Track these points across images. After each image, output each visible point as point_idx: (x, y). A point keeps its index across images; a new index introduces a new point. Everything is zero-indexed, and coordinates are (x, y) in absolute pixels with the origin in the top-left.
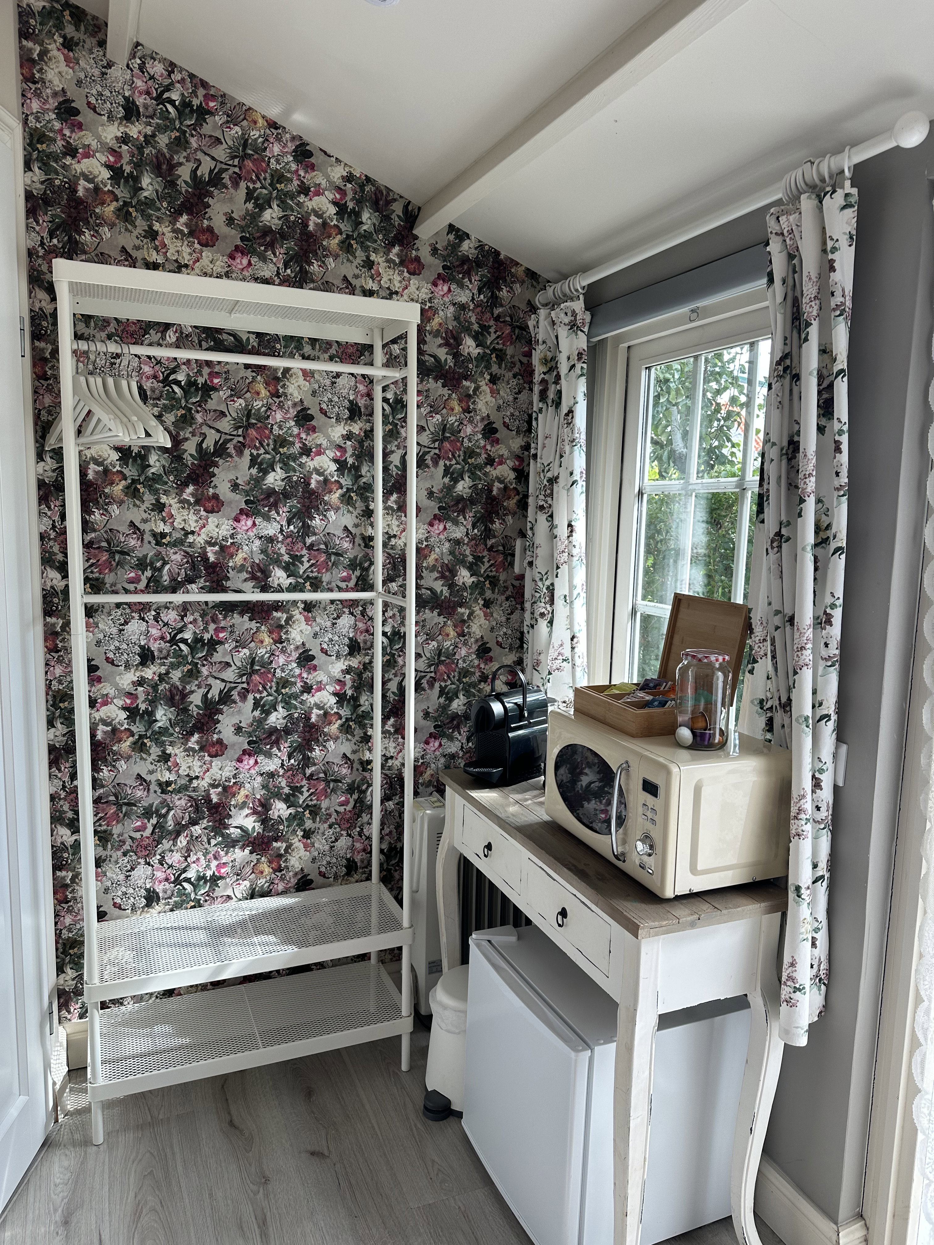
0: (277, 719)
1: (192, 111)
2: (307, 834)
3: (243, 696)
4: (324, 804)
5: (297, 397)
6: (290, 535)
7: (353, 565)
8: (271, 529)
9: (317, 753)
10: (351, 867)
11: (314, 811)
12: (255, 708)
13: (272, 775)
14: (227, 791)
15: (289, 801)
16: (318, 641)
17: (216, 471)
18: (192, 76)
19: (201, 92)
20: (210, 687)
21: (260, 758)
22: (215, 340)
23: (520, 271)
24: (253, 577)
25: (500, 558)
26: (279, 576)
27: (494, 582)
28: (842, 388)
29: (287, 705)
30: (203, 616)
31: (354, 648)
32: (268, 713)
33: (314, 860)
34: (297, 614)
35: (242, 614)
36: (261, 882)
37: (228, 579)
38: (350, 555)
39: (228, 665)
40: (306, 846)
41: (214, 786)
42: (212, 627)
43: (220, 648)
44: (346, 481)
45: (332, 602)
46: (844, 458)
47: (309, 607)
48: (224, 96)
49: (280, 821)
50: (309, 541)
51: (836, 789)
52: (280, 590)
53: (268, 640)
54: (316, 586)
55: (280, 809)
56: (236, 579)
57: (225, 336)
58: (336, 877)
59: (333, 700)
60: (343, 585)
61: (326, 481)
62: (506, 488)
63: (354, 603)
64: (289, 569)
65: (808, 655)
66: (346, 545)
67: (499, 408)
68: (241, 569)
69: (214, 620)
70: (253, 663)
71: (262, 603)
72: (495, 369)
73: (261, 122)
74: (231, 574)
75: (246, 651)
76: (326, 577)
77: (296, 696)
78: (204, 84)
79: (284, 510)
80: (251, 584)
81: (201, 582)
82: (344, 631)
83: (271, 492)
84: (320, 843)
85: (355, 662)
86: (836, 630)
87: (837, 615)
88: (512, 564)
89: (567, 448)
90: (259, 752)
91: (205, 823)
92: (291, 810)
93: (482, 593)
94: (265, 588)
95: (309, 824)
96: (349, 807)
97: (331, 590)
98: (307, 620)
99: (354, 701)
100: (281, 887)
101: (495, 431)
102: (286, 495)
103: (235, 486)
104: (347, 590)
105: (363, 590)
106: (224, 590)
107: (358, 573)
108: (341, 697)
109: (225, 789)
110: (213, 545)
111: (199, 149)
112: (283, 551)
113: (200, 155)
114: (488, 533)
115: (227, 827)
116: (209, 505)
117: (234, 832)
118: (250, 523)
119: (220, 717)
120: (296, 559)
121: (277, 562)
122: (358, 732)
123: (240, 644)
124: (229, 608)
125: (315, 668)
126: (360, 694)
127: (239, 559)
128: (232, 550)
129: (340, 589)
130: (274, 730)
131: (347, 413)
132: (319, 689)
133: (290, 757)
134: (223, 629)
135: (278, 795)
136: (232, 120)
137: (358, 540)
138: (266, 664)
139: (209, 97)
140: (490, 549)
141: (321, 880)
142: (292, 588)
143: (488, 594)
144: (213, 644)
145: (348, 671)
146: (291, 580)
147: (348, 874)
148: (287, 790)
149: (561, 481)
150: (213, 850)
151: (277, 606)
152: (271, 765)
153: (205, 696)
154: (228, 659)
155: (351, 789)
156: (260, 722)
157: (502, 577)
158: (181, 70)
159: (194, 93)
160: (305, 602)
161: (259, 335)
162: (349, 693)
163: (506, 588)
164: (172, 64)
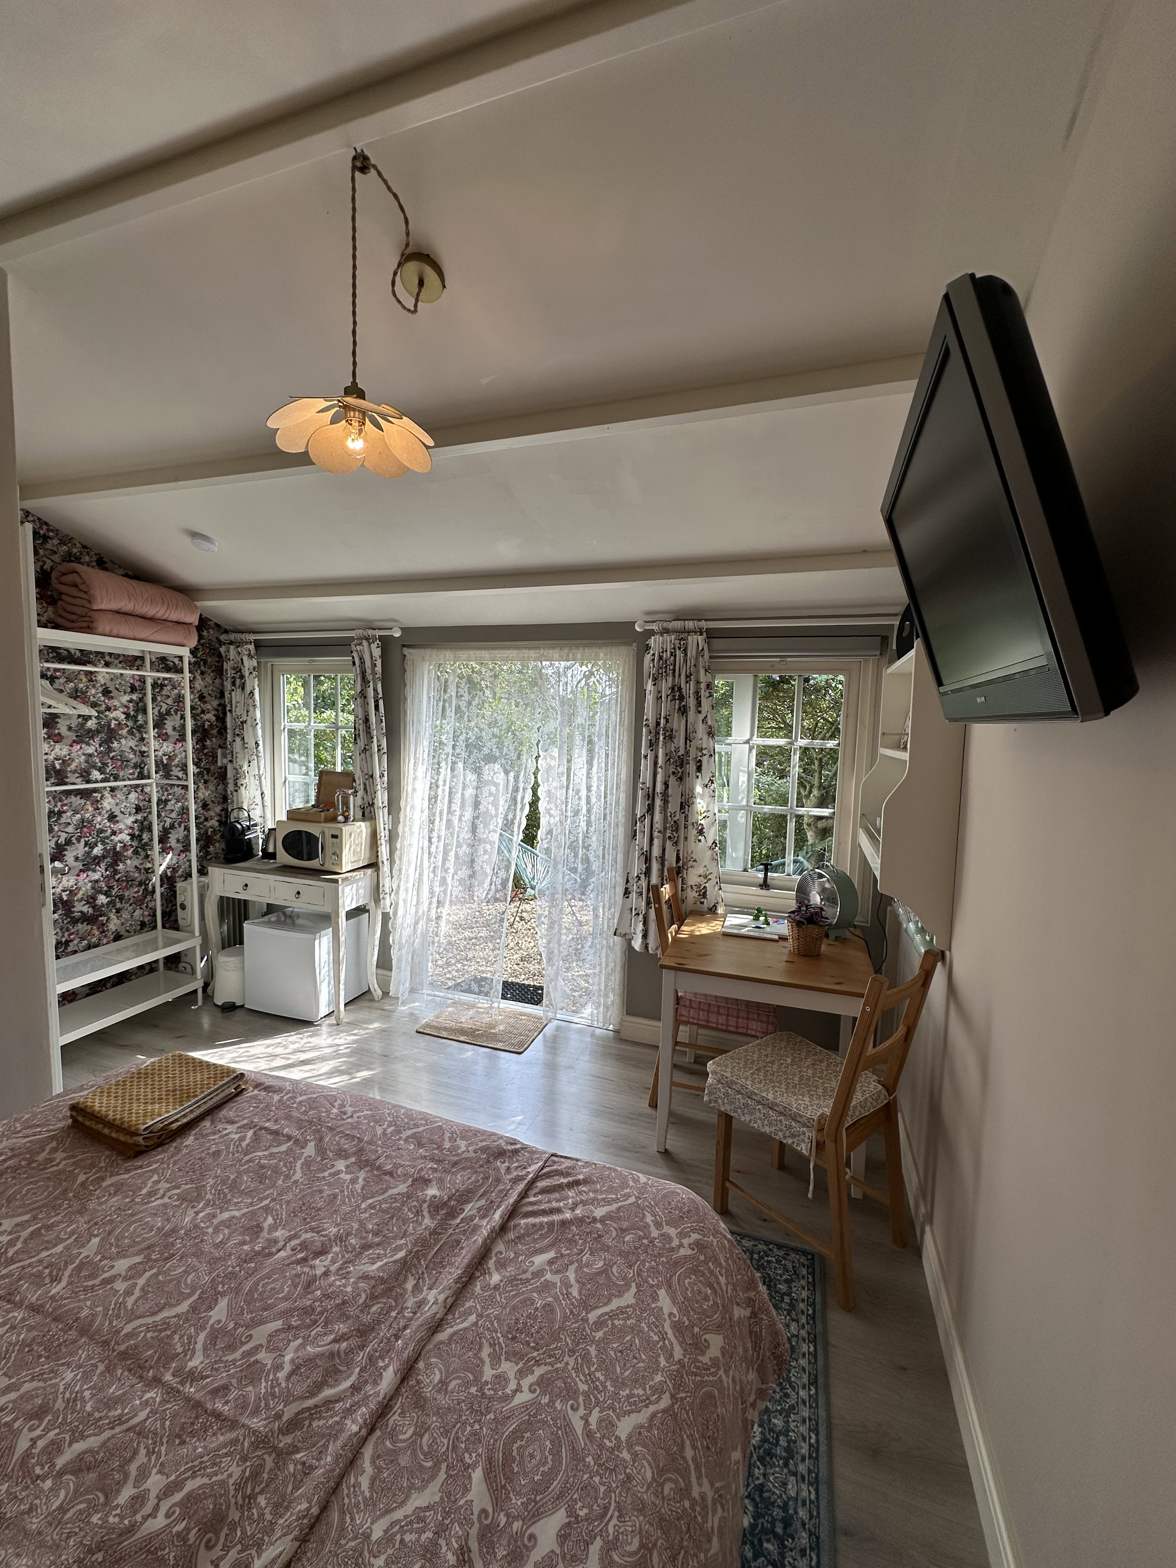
0: (97, 851)
1: (40, 537)
2: (118, 911)
3: (78, 840)
4: (126, 894)
5: (103, 681)
6: (101, 752)
7: (135, 766)
8: (90, 750)
9: (121, 867)
10: (143, 925)
11: (121, 898)
12: (85, 846)
13: (97, 881)
14: (72, 893)
15: (107, 894)
16: (118, 807)
17: (59, 720)
18: (39, 519)
19: (45, 527)
20: (59, 837)
21: (90, 873)
22: (57, 653)
23: (212, 624)
24: (82, 776)
25: (211, 759)
26: (96, 775)
27: (208, 771)
28: (381, 702)
29: (103, 843)
30: (54, 798)
31: (138, 809)
32: (93, 848)
33: (122, 924)
34: (107, 794)
35: (76, 796)
36: (94, 940)
37: (67, 777)
38: (134, 761)
39: (69, 824)
40: (118, 917)
41: (64, 891)
42: (59, 804)
43: (64, 815)
44: (130, 723)
45: (125, 786)
46: (384, 724)
47: (113, 789)
48: (57, 530)
49: (103, 905)
50: (111, 755)
51: (389, 830)
52: (96, 782)
53: (91, 809)
54: (116, 778)
55: (102, 899)
56: (72, 778)
57: (62, 651)
58: (135, 932)
59: (129, 838)
60: (131, 777)
61: (120, 723)
62: (211, 724)
63: (137, 786)
64: (101, 770)
65: (379, 787)
66: (131, 756)
67: (206, 687)
68: (75, 772)
69: (61, 800)
70: (83, 822)
71: (87, 789)
72: (202, 668)
73: (78, 545)
74: (69, 775)
75: (79, 816)
76: (121, 774)
77: (107, 838)
78: (46, 524)
79: (97, 740)
80: (80, 779)
81: (53, 780)
82: (133, 801)
83: (90, 730)
84: (125, 915)
85: (139, 817)
86: (385, 779)
87: (386, 773)
88: (216, 762)
89: (251, 709)
90: (88, 869)
91: (60, 912)
92: (109, 899)
93: (203, 777)
94: (88, 782)
95: (118, 905)
96: (140, 893)
97: (124, 780)
98: (112, 796)
99: (140, 838)
100: (105, 941)
101: (205, 697)
102: (98, 732)
103: (70, 728)
104: (133, 779)
105: (142, 779)
106: (66, 784)
107: (138, 770)
108: (132, 836)
109: (71, 891)
110: (58, 760)
111: (45, 555)
112: (97, 761)
113: (45, 559)
114: (204, 747)
115: (73, 912)
116: (56, 739)
117: (77, 915)
118: (78, 747)
119: (66, 853)
120: (105, 765)
121: (94, 767)
122: (143, 853)
123: (76, 812)
124: (68, 793)
125: (117, 822)
126: (142, 833)
127: (73, 766)
128: (69, 762)
129: (129, 779)
130: (96, 857)
131: (129, 690)
132: (120, 833)
133: (106, 870)
134: (66, 805)
135: (101, 892)
136: (62, 542)
137: (138, 753)
138: (90, 822)
139: (48, 530)
140: (205, 755)
141: (127, 934)
142: (103, 781)
143: (206, 777)
144: (60, 813)
145: (136, 822)
146: (103, 776)
147: (142, 929)
148: (105, 889)
149: (249, 722)
150: (65, 926)
151: (95, 790)
152: (96, 876)
153: (57, 842)
154: (69, 821)
155: (140, 884)
156: (88, 853)
157: (212, 768)
158: (33, 516)
159: (41, 528)
160: (110, 787)
161: (81, 651)
162: (137, 833)
163: (214, 773)
164: (28, 512)
